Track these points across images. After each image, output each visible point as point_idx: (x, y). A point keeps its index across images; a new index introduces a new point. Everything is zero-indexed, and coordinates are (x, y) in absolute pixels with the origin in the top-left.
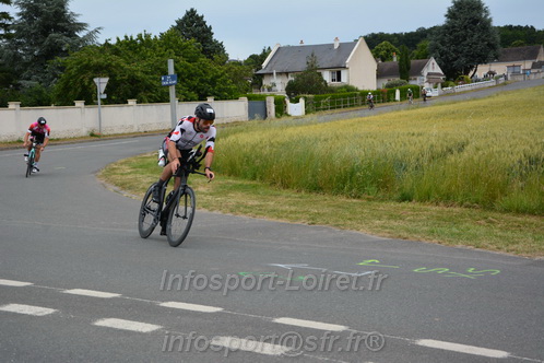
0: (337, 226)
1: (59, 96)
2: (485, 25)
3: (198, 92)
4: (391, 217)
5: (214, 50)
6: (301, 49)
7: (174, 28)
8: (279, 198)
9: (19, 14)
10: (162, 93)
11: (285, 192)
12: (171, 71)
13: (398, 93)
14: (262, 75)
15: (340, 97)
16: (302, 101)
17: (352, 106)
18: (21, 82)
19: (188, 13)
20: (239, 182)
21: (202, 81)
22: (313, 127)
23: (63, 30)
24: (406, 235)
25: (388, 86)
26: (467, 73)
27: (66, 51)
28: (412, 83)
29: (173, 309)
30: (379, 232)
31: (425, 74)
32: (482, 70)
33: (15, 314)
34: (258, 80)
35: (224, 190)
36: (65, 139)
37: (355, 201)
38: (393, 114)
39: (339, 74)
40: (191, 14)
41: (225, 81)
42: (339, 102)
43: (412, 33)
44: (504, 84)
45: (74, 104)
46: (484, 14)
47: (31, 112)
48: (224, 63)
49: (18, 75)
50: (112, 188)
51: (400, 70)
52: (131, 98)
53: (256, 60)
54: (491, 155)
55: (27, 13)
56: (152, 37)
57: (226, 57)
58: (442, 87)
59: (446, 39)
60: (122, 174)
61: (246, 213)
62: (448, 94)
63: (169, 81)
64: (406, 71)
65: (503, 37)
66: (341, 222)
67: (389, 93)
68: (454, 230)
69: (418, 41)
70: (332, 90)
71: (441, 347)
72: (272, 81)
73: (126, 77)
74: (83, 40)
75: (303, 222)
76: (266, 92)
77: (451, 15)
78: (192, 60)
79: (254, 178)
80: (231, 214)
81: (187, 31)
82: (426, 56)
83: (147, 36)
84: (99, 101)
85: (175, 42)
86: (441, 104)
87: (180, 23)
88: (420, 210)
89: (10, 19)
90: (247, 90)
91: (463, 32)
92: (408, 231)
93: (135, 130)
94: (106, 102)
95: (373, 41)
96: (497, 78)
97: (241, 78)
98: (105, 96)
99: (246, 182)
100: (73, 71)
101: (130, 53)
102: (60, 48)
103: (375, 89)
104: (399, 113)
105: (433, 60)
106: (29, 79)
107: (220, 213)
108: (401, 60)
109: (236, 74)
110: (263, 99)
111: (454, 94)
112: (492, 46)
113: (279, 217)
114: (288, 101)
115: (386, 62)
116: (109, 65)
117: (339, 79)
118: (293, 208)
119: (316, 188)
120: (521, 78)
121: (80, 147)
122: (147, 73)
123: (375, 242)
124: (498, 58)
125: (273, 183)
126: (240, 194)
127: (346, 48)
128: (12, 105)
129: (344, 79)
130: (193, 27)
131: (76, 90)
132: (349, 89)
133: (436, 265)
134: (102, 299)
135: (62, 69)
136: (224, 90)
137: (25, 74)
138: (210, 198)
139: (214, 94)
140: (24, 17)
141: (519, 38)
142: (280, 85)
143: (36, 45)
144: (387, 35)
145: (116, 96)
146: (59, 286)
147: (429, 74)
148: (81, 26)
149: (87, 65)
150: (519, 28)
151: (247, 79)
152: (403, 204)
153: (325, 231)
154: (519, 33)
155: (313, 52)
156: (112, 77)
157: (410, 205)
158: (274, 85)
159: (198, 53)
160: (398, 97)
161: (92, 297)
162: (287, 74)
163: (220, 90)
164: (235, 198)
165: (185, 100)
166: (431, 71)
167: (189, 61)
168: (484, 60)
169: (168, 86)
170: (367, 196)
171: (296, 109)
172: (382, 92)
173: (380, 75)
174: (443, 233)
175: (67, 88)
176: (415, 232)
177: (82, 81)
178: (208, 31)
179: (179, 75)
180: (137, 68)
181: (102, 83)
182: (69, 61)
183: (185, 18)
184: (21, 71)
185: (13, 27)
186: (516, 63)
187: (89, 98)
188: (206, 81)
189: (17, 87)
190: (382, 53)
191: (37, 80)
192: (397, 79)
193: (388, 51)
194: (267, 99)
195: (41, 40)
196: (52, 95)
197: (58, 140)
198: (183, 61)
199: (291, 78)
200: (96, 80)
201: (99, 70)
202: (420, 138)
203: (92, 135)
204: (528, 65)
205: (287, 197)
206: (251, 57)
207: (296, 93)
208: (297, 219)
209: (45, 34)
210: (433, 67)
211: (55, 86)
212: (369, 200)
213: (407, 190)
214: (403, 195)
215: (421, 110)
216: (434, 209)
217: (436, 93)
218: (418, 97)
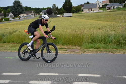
2: (21, 6)
4: (1, 47)
13: (4, 20)
24: (4, 50)
25: (1, 18)
26: (18, 16)
28: (7, 18)
32: (21, 15)
38: (3, 24)
43: (6, 7)
44: (26, 18)
46: (21, 4)
54: (22, 33)
58: (14, 18)
59: (13, 9)
62: (15, 20)
64: (5, 15)
65: (25, 9)
67: (2, 20)
68: (15, 48)
69: (8, 9)
71: (8, 74)
77: (14, 4)
82: (9, 12)
86: (13, 22)
88: (8, 45)
91: (17, 7)
92: (4, 49)
96: (25, 17)
105: (11, 13)
108: (4, 13)
111: (16, 20)
112: (23, 10)
120: (29, 17)
124: (24, 13)
133: (10, 56)
141: (28, 9)
144: (1, 7)
147: (10, 16)
150: (28, 7)
152: (4, 44)
154: (28, 8)
157: (6, 44)
166: (11, 15)
168: (22, 13)
176: (6, 50)
186: (28, 14)
192: (4, 17)
193: (1, 10)
202: (8, 29)
204: (30, 14)
210: (11, 14)
213: (5, 40)
214: (4, 42)
215: (9, 23)
216: (10, 44)
217: (12, 20)
218: (8, 20)
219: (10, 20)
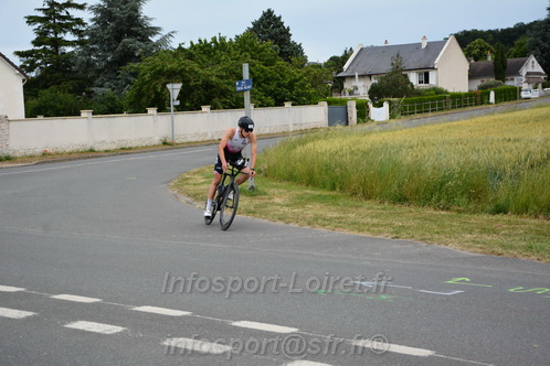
0: (424, 240)
1: (131, 103)
3: (275, 97)
4: (483, 230)
5: (292, 52)
6: (386, 49)
7: (250, 30)
8: (361, 210)
9: (93, 20)
10: (238, 98)
11: (367, 204)
12: (246, 75)
13: (492, 95)
14: (343, 78)
15: (428, 100)
16: (386, 105)
17: (441, 110)
18: (94, 89)
19: (264, 14)
20: (318, 193)
21: (279, 85)
22: (398, 132)
23: (136, 34)
24: (500, 250)
25: (480, 88)
27: (140, 56)
28: (509, 84)
29: (246, 329)
30: (469, 247)
31: (524, 73)
33: (83, 333)
34: (339, 84)
35: (301, 201)
36: (137, 148)
37: (443, 213)
38: (486, 118)
39: (427, 75)
40: (269, 15)
41: (303, 85)
42: (427, 106)
43: (508, 30)
45: (146, 112)
47: (103, 120)
48: (302, 66)
49: (90, 82)
50: (184, 199)
51: (495, 71)
52: (205, 104)
53: (337, 63)
55: (101, 18)
56: (227, 40)
57: (305, 59)
58: (544, 87)
60: (195, 185)
61: (324, 226)
62: (549, 95)
63: (244, 87)
64: (502, 70)
66: (428, 236)
67: (482, 95)
69: (516, 38)
70: (419, 93)
72: (354, 84)
73: (200, 82)
74: (156, 45)
75: (386, 235)
76: (348, 96)
78: (269, 63)
79: (333, 188)
80: (308, 227)
81: (264, 33)
82: (525, 54)
83: (222, 39)
84: (172, 108)
85: (252, 45)
86: (541, 106)
87: (257, 25)
88: (517, 223)
89: (84, 24)
90: (327, 95)
92: (502, 246)
93: (209, 137)
94: (180, 109)
95: (465, 39)
97: (321, 82)
98: (178, 103)
99: (325, 193)
100: (147, 77)
101: (204, 57)
102: (133, 53)
103: (467, 91)
104: (492, 117)
105: (532, 58)
106: (101, 86)
107: (297, 225)
108: (496, 60)
109: (315, 77)
110: (344, 103)
113: (359, 231)
114: (371, 105)
115: (479, 62)
116: (183, 70)
117: (427, 81)
118: (375, 221)
119: (401, 199)
121: (152, 156)
122: (221, 77)
123: (465, 259)
125: (354, 194)
126: (318, 206)
127: (434, 48)
128: (84, 113)
129: (432, 81)
130: (270, 28)
131: (149, 97)
132: (438, 91)
133: (535, 285)
134: (172, 317)
135: (135, 75)
136: (302, 95)
137: (98, 81)
138: (286, 209)
139: (292, 99)
140: (98, 23)
142: (362, 88)
143: (109, 51)
144: (482, 32)
145: (190, 102)
146: (128, 303)
147: (528, 74)
148: (154, 31)
149: (160, 70)
151: (326, 82)
152: (498, 216)
153: (410, 246)
155: (398, 52)
156: (186, 83)
157: (506, 217)
158: (356, 88)
159: (275, 56)
160: (492, 99)
161: (162, 315)
162: (370, 76)
163: (298, 95)
164: (313, 209)
165: (261, 106)
166: (530, 70)
167: (266, 65)
169: (243, 91)
170: (456, 208)
171: (380, 114)
172: (475, 94)
173: (472, 75)
174: (543, 248)
175: (140, 95)
176: (511, 247)
177: (155, 88)
178: (286, 32)
179: (254, 79)
180: (212, 73)
181: (175, 89)
182: (143, 66)
183: (261, 19)
184: (94, 78)
185: (87, 32)
187: (162, 105)
188: (284, 85)
189: (90, 94)
190: (475, 52)
191: (110, 87)
192: (492, 80)
193: (481, 49)
194: (349, 103)
195: (114, 46)
196: (125, 103)
197: (130, 148)
198: (259, 65)
199: (374, 81)
200: (169, 86)
201: (172, 76)
202: (517, 144)
203: (165, 143)
205: (369, 209)
206: (331, 59)
207: (380, 96)
208: (380, 232)
209: (119, 39)
210: (533, 65)
211: (128, 92)
212: (459, 211)
213: (502, 201)
214: (497, 206)
215: (518, 114)
216: (532, 222)
217: (535, 94)
218: (516, 99)
219: (523, 95)
